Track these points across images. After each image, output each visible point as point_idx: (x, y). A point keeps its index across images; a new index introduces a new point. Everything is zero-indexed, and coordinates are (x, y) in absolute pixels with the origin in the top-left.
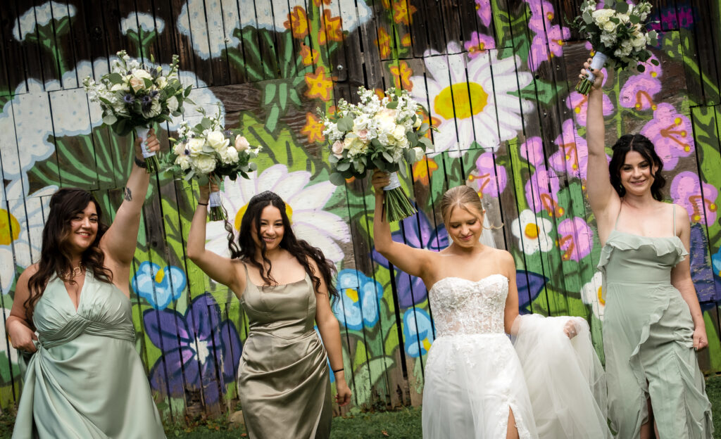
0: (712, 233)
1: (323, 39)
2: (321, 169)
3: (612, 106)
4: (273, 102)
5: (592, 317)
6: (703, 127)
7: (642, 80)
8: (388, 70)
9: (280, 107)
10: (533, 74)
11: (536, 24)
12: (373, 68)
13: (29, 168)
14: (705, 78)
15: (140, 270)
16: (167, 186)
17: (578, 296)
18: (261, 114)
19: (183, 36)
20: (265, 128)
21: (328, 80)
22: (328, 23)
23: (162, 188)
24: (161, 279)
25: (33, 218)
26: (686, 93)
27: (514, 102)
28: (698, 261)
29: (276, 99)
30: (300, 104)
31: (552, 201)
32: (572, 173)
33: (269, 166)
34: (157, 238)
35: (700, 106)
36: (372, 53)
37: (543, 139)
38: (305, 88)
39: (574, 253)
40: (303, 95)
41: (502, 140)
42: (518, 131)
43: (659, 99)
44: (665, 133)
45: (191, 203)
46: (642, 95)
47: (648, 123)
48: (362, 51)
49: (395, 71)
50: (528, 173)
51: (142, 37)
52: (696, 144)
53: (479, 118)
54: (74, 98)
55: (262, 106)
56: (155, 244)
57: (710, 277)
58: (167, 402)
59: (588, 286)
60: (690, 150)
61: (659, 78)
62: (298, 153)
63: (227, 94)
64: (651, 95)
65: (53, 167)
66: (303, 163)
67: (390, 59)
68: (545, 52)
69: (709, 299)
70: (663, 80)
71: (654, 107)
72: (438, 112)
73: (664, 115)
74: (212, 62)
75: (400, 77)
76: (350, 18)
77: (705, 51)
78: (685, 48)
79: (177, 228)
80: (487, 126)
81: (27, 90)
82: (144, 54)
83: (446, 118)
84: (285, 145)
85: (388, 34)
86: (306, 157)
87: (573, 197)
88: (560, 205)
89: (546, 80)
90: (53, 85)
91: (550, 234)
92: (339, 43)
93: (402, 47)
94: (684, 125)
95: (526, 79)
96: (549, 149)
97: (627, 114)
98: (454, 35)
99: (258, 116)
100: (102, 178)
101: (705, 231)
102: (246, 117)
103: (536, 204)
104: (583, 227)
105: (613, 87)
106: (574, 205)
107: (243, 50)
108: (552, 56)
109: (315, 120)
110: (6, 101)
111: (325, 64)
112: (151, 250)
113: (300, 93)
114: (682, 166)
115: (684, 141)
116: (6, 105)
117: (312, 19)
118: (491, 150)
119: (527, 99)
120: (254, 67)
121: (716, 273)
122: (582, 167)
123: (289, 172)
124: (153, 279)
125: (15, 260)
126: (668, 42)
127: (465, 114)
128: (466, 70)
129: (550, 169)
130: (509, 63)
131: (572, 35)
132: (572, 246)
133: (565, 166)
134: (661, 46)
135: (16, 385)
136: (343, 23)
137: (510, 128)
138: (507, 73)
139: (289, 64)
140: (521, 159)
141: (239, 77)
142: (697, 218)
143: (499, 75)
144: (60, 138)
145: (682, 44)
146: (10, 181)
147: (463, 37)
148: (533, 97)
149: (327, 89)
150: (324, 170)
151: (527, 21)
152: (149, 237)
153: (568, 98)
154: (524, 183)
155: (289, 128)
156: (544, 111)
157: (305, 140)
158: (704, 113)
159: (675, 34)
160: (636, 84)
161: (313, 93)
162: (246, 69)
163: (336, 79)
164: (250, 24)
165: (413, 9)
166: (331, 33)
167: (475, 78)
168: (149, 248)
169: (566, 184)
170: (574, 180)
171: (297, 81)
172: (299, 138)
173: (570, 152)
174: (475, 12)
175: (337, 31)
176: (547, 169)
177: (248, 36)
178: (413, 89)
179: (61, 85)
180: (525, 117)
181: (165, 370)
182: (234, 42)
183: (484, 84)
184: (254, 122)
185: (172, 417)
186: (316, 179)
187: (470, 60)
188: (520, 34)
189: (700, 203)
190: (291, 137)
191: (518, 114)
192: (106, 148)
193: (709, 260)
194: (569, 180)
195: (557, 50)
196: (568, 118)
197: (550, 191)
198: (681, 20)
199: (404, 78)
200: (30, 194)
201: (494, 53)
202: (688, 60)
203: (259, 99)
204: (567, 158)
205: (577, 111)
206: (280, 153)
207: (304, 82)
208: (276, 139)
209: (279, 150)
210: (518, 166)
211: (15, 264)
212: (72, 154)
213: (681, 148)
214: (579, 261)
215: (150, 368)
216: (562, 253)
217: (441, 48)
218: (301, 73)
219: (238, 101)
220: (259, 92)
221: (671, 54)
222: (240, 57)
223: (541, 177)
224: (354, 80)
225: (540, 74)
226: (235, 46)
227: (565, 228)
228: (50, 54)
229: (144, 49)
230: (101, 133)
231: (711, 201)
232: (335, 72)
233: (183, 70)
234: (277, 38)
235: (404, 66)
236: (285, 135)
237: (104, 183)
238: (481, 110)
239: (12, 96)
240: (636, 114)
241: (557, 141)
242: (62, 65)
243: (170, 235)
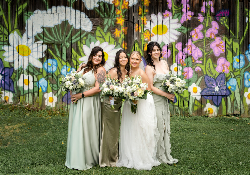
0: (227, 76)
1: (123, 7)
2: (118, 45)
3: (203, 36)
4: (106, 24)
5: (190, 96)
6: (229, 45)
7: (213, 30)
8: (140, 18)
9: (108, 26)
10: (182, 24)
11: (184, 10)
12: (136, 17)
13: (35, 35)
14: (231, 31)
15: (63, 67)
16: (74, 45)
17: (187, 89)
18: (103, 27)
19: (83, 2)
20: (104, 31)
21: (123, 19)
22: (125, 3)
23: (72, 45)
24: (69, 71)
25: (35, 49)
26: (225, 35)
27: (175, 32)
28: (222, 83)
29: (107, 23)
30: (114, 25)
31: (183, 61)
32: (190, 54)
33: (103, 42)
34: (69, 59)
35: (228, 39)
36: (136, 13)
37: (182, 43)
38: (116, 21)
39: (187, 77)
40: (115, 23)
41: (171, 42)
42: (175, 40)
43: (217, 35)
44: (217, 45)
45: (80, 50)
46: (212, 34)
47: (213, 42)
48: (134, 12)
49: (142, 19)
50: (177, 53)
51: (71, 1)
52: (226, 49)
53: (165, 35)
54: (50, 16)
55: (103, 25)
56: (68, 61)
57: (225, 88)
58: (67, 106)
59: (190, 87)
60: (224, 51)
61: (218, 30)
62: (112, 40)
63: (94, 20)
64: (215, 34)
65: (42, 36)
66: (113, 43)
67: (141, 15)
68: (186, 19)
69: (224, 94)
70: (219, 30)
71: (215, 38)
72: (153, 32)
73: (218, 40)
74: (90, 11)
75: (144, 21)
76: (131, 2)
77: (231, 23)
78: (226, 22)
79: (75, 57)
80: (167, 38)
81: (37, 13)
82: (71, 6)
83: (155, 34)
84: (108, 37)
85: (142, 8)
86: (114, 41)
87: (189, 61)
88: (185, 63)
89: (185, 27)
90: (44, 12)
91: (181, 71)
92: (127, 9)
93: (145, 12)
94: (223, 44)
95: (179, 26)
96: (184, 46)
97: (207, 39)
98: (160, 11)
99: (102, 28)
100: (55, 40)
101: (225, 75)
102: (98, 27)
103: (178, 62)
104: (191, 70)
105: (204, 30)
106: (189, 63)
107: (100, 8)
108: (188, 20)
109: (118, 31)
110: (31, 15)
111: (123, 15)
112: (67, 62)
113: (114, 22)
114: (221, 55)
115: (223, 48)
116: (30, 16)
117: (120, 2)
118: (167, 45)
119: (179, 31)
120: (102, 13)
121: (227, 87)
122: (193, 52)
123: (109, 44)
124: (67, 70)
125: (28, 61)
126: (221, 20)
127: (161, 34)
128: (163, 21)
129: (183, 52)
130: (175, 20)
131: (194, 14)
132: (187, 75)
133: (188, 52)
134: (219, 20)
135: (25, 96)
136: (129, 4)
137: (173, 39)
138: (174, 23)
139: (112, 14)
140: (175, 48)
141: (98, 16)
142: (224, 71)
143: (172, 24)
144: (45, 27)
145: (225, 20)
146: (30, 38)
147: (163, 12)
148: (181, 31)
149: (122, 22)
150: (119, 45)
151: (182, 9)
152: (67, 58)
153: (191, 32)
154: (175, 55)
155: (110, 32)
156: (184, 35)
157: (115, 36)
158: (229, 41)
159: (224, 18)
160: (211, 31)
161: (118, 23)
162: (100, 14)
163: (125, 19)
164: (102, 1)
165: (149, 2)
166: (125, 6)
167: (165, 24)
168: (66, 62)
169: (187, 57)
170: (190, 56)
171: (114, 19)
172: (113, 35)
173: (190, 48)
174: (167, 5)
175: (127, 6)
176: (182, 52)
177: (101, 4)
178: (147, 25)
179: (47, 12)
180: (178, 37)
181: (67, 97)
182: (97, 6)
183: (167, 26)
184: (101, 29)
185: (68, 110)
186: (116, 47)
187: (164, 18)
188: (179, 12)
189: (225, 67)
190: (110, 35)
191: (176, 35)
192: (58, 32)
193: (226, 83)
194: (188, 56)
195: (189, 18)
196: (190, 38)
197: (183, 58)
198: (226, 14)
199: (145, 21)
200: (34, 42)
201: (171, 17)
202: (226, 25)
203: (102, 23)
204: (189, 49)
205: (193, 36)
206: (107, 39)
207: (116, 19)
208: (106, 35)
209: (107, 38)
210: (174, 50)
211: (28, 62)
212: (48, 32)
213: (221, 50)
214: (189, 79)
215: (63, 96)
216: (184, 77)
217: (156, 14)
218: (115, 17)
219: (97, 23)
220: (103, 21)
221: (222, 23)
222: (98, 10)
223: (181, 54)
224: (130, 20)
225: (184, 24)
226: (97, 7)
227: (186, 69)
228: (45, 3)
229: (71, 5)
230: (57, 27)
231: (228, 66)
232: (125, 17)
233: (82, 12)
234: (110, 6)
235: (145, 18)
236: (109, 34)
237: (56, 42)
238: (166, 33)
239: (33, 14)
240: (210, 39)
241: (186, 44)
242: (48, 6)
243: (73, 59)
